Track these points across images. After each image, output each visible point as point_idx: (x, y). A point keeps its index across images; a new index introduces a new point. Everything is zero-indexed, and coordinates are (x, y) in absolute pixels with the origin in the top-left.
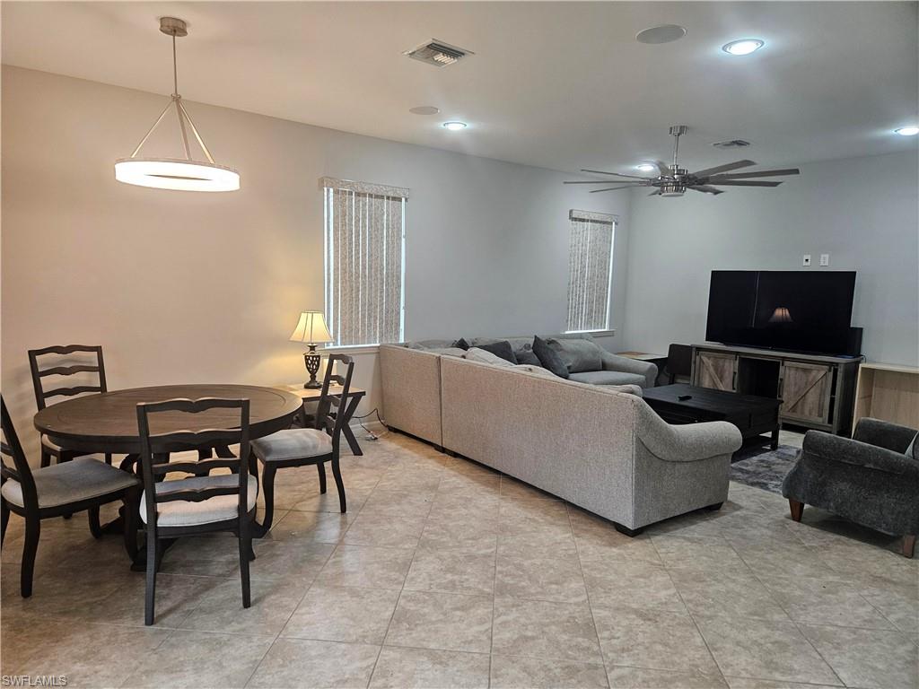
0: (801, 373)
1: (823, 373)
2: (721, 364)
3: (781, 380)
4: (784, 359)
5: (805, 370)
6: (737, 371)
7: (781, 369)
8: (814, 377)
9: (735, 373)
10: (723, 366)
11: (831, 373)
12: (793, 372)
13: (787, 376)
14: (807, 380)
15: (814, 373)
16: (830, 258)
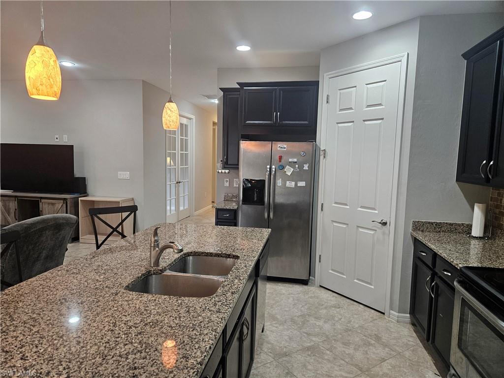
0: (50, 206)
1: (61, 205)
2: (7, 204)
3: (41, 211)
4: (41, 198)
5: (53, 204)
6: (16, 208)
7: (40, 204)
8: (57, 208)
9: (16, 209)
10: (9, 205)
11: (65, 204)
12: (46, 206)
13: (44, 209)
14: (54, 209)
15: (57, 205)
16: (68, 137)
